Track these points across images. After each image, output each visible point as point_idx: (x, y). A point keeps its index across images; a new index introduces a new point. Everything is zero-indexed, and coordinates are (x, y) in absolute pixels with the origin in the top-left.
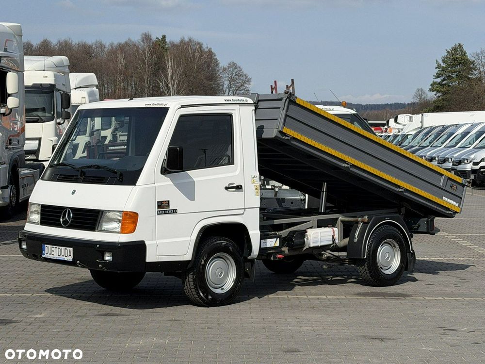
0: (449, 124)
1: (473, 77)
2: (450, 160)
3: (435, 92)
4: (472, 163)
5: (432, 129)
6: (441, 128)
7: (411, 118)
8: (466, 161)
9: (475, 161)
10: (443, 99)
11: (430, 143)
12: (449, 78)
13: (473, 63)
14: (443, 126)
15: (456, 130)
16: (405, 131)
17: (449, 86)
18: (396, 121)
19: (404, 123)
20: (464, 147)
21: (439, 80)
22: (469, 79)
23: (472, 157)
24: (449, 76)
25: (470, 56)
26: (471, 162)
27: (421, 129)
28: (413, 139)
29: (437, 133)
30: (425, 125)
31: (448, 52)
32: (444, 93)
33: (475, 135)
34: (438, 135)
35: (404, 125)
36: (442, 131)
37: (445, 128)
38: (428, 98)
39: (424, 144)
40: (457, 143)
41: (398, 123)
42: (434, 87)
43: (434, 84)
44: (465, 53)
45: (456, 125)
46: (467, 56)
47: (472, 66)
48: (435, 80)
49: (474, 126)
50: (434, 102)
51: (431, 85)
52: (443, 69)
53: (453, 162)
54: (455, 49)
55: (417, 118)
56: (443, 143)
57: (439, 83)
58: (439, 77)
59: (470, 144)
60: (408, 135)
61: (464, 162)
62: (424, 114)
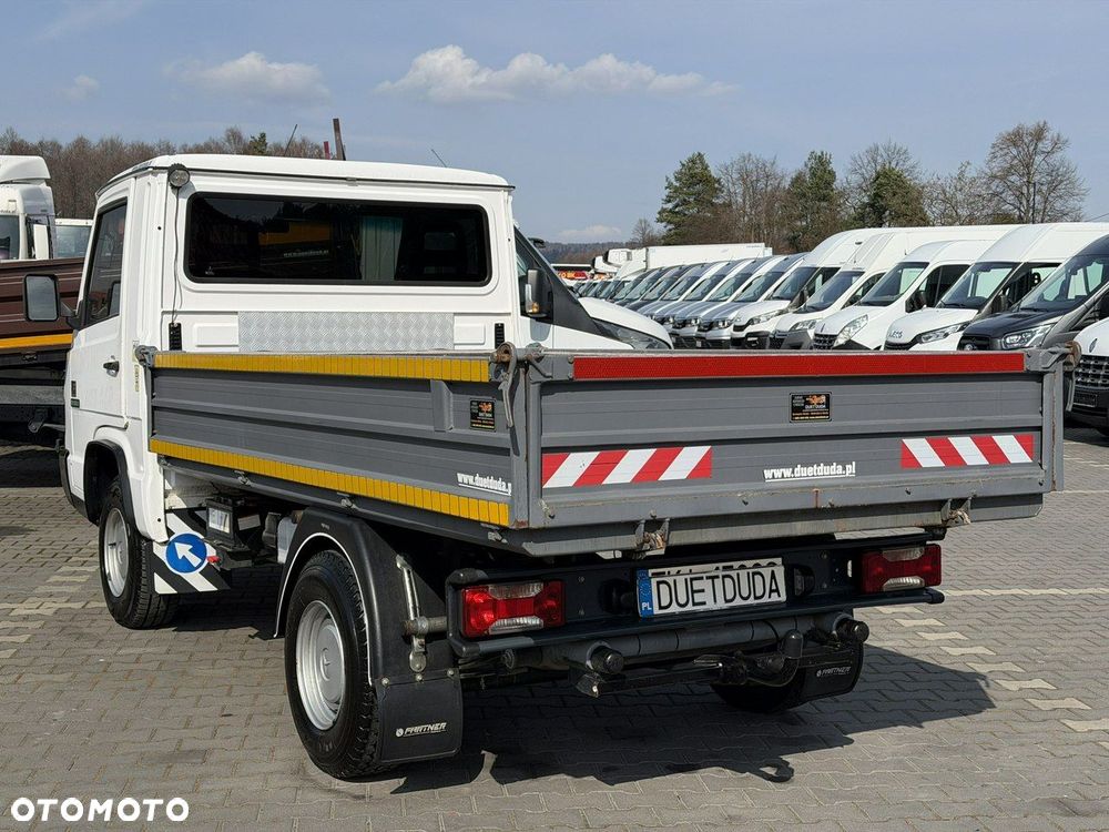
0: (688, 264)
1: (720, 201)
2: (693, 322)
3: (664, 224)
4: (732, 327)
5: (662, 271)
6: (677, 270)
7: (629, 254)
8: (721, 324)
9: (738, 324)
10: (676, 234)
11: (660, 294)
12: (685, 202)
13: (718, 181)
14: (681, 267)
15: (702, 273)
16: (621, 276)
17: (685, 215)
18: (606, 259)
19: (617, 263)
20: (716, 301)
21: (670, 206)
22: (712, 204)
23: (732, 316)
24: (685, 200)
25: (714, 172)
26: (729, 325)
27: (645, 272)
28: (632, 288)
29: (671, 277)
30: (651, 267)
31: (683, 165)
32: (678, 225)
33: (734, 281)
34: (672, 282)
35: (619, 267)
36: (679, 274)
37: (683, 270)
38: (655, 233)
39: (650, 296)
40: (704, 295)
41: (610, 264)
42: (664, 216)
43: (664, 210)
44: (707, 167)
45: (702, 265)
46: (709, 172)
47: (716, 185)
48: (665, 206)
49: (731, 265)
50: (663, 238)
51: (659, 213)
52: (676, 190)
53: (699, 326)
54: (693, 161)
55: (639, 254)
56: (680, 294)
57: (670, 211)
58: (669, 201)
59: (726, 295)
60: (624, 282)
61: (717, 326)
62: (650, 248)
